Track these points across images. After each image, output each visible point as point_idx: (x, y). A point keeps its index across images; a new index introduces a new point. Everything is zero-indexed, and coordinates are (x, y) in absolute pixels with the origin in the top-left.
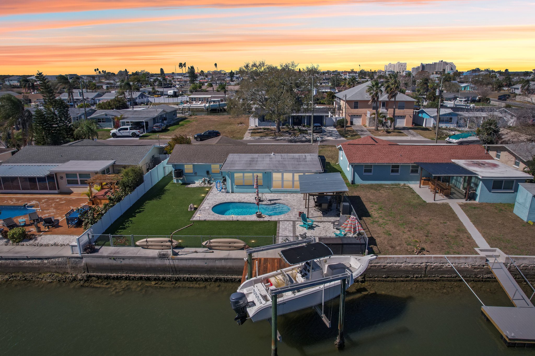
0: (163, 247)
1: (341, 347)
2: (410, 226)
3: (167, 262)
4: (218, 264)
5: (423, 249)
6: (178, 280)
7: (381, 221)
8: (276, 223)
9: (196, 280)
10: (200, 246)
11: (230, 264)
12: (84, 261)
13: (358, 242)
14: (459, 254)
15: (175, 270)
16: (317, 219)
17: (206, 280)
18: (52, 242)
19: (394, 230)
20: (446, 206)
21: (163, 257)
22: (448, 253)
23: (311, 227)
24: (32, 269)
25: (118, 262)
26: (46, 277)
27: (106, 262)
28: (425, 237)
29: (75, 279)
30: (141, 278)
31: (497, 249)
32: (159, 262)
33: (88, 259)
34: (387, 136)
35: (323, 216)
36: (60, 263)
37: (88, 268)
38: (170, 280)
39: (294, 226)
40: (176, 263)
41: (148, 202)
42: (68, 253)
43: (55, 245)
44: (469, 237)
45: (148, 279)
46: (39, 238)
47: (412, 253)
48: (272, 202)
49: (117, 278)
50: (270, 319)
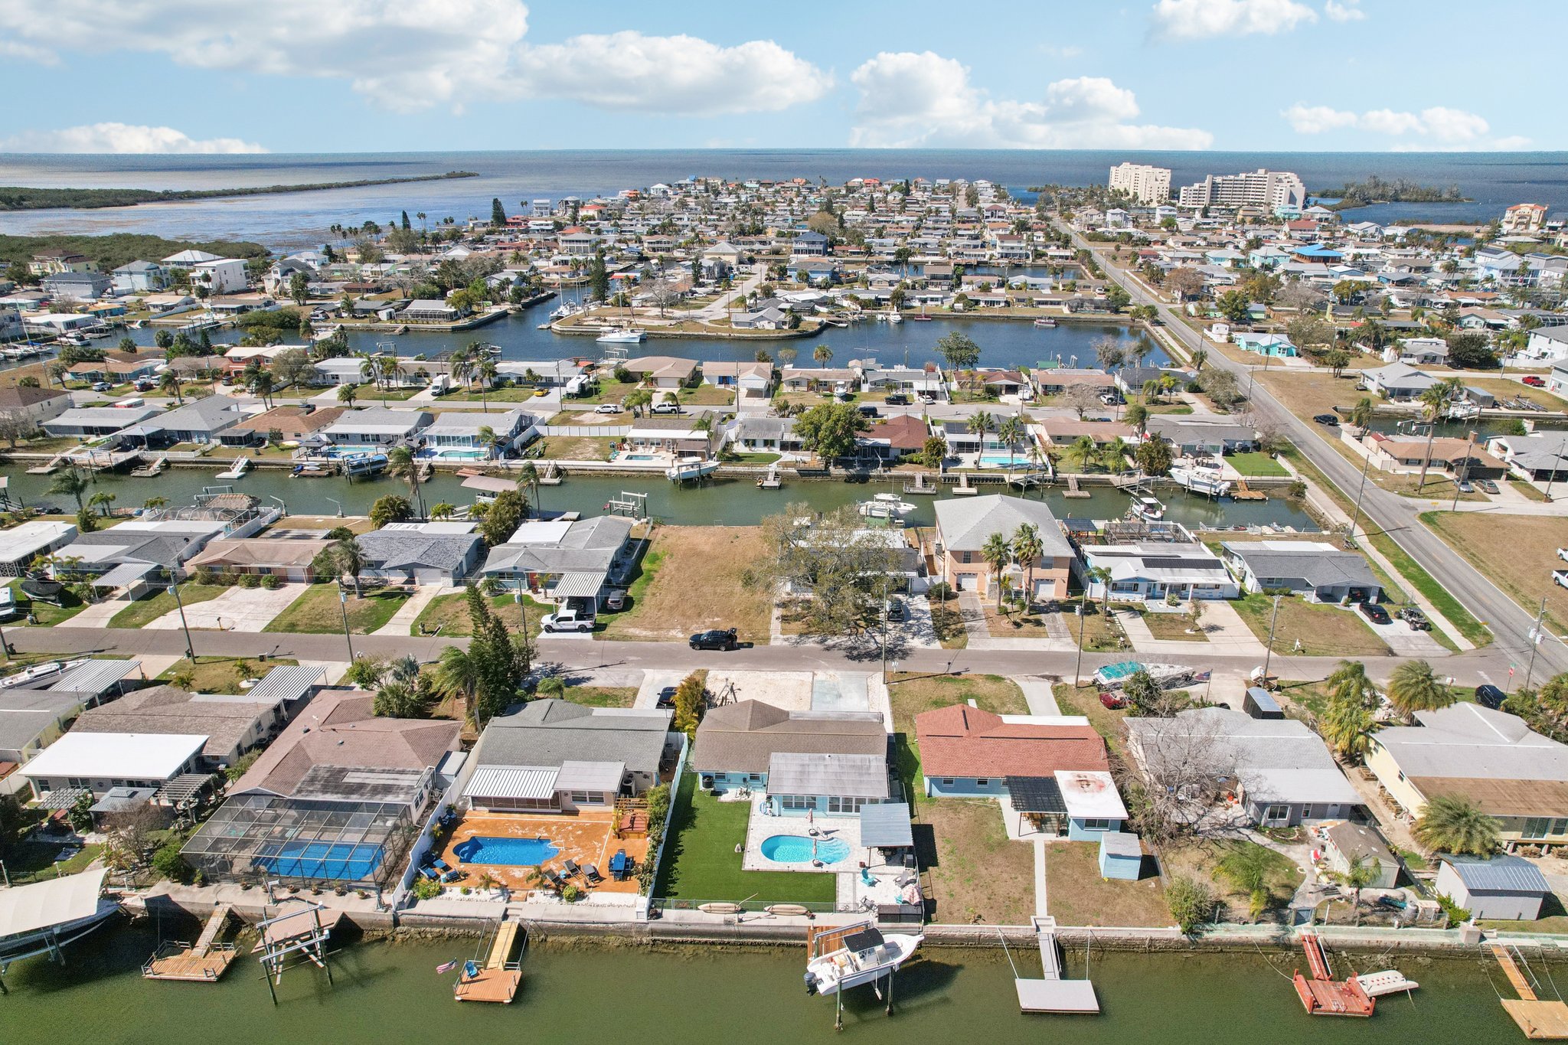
0: (726, 911)
1: (891, 1013)
2: (976, 882)
3: (732, 928)
4: (782, 930)
5: (980, 917)
6: (742, 944)
7: (948, 874)
8: (835, 875)
9: (759, 944)
10: (762, 910)
11: (792, 931)
12: (649, 926)
13: (915, 912)
14: (1012, 924)
15: (740, 935)
16: (880, 870)
17: (770, 945)
18: (607, 903)
19: (958, 889)
20: (1028, 848)
21: (728, 923)
22: (1002, 923)
23: (873, 884)
24: (597, 932)
25: (684, 928)
26: (613, 941)
27: (672, 927)
28: (986, 900)
29: (641, 944)
30: (706, 942)
31: (1052, 917)
32: (724, 928)
33: (655, 924)
34: (1012, 636)
35: (887, 864)
36: (625, 928)
37: (653, 932)
38: (734, 944)
39: (854, 880)
40: (741, 929)
41: (681, 833)
42: (633, 918)
43: (611, 905)
44: (1033, 901)
45: (713, 943)
46: (591, 896)
47: (967, 922)
48: (830, 836)
49: (682, 942)
50: (836, 994)
